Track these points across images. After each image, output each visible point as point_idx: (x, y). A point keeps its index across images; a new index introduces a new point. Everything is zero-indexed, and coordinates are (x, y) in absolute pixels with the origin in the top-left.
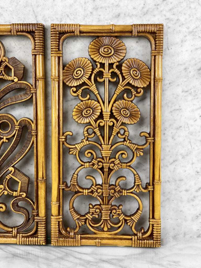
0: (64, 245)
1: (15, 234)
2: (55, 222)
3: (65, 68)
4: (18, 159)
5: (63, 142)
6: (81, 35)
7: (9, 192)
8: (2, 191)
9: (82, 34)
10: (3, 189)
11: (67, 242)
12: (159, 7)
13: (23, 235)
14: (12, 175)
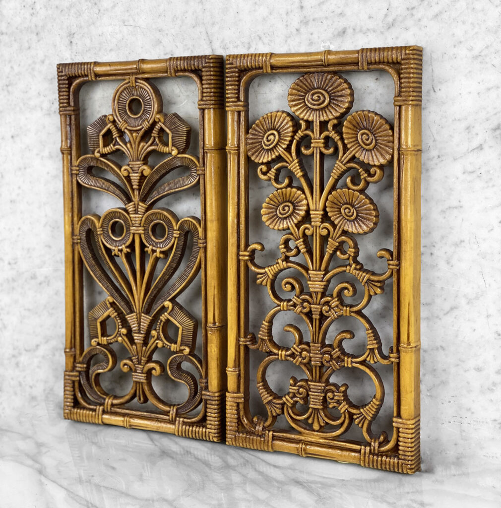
0: (247, 446)
1: (172, 417)
2: (232, 404)
3: (250, 131)
4: (178, 288)
5: (246, 262)
7: (165, 343)
8: (155, 341)
9: (276, 70)
10: (156, 337)
12: (414, 12)
14: (169, 315)
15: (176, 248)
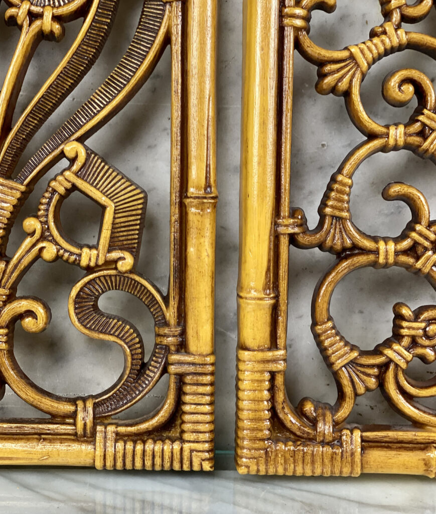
0: (295, 471)
1: (85, 425)
2: (257, 376)
4: (102, 109)
5: (297, 29)
7: (62, 248)
8: (34, 245)
10: (37, 235)
11: (308, 458)
13: (122, 429)
14: (78, 177)
15: (98, 8)
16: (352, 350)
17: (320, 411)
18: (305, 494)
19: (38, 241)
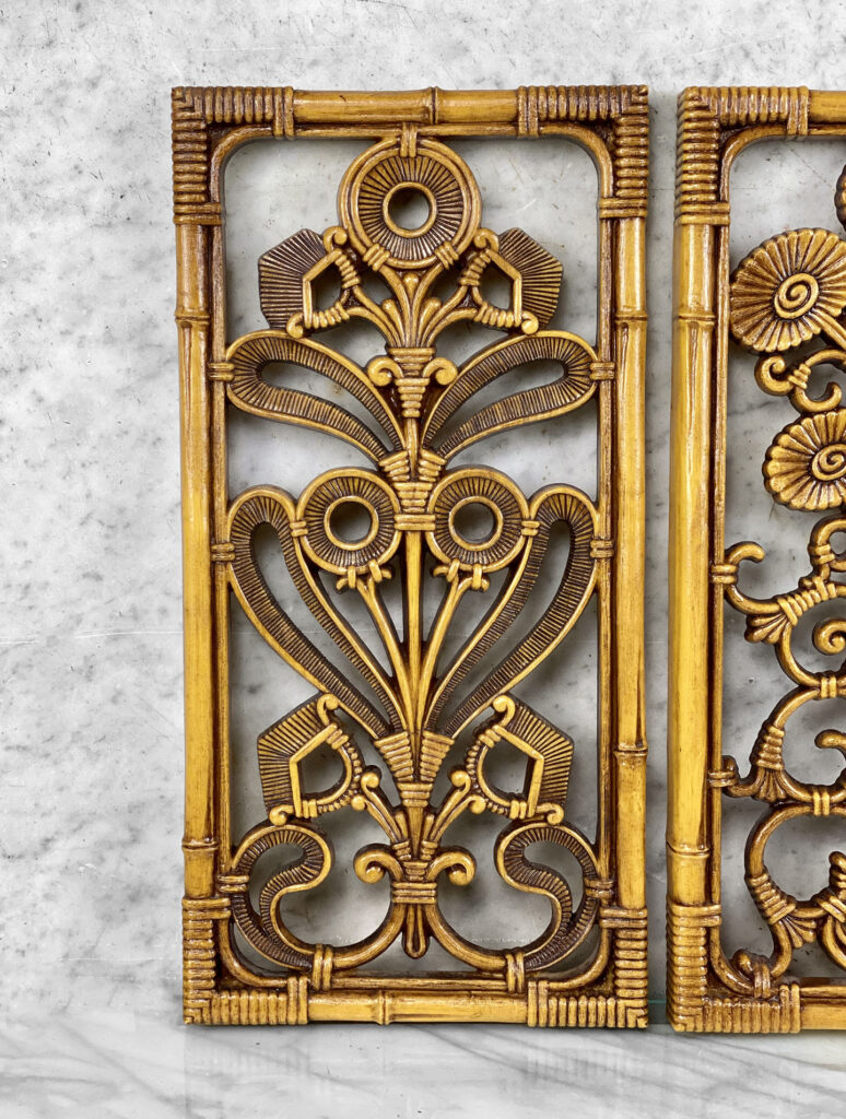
0: (733, 1028)
1: (517, 981)
2: (693, 932)
3: (739, 275)
4: (531, 662)
6: (815, 132)
7: (490, 801)
8: (463, 799)
9: (819, 129)
10: (467, 789)
11: (746, 1016)
13: (554, 985)
14: (508, 730)
15: (527, 563)
16: (788, 903)
17: (757, 965)
18: (743, 1051)
19: (467, 795)
